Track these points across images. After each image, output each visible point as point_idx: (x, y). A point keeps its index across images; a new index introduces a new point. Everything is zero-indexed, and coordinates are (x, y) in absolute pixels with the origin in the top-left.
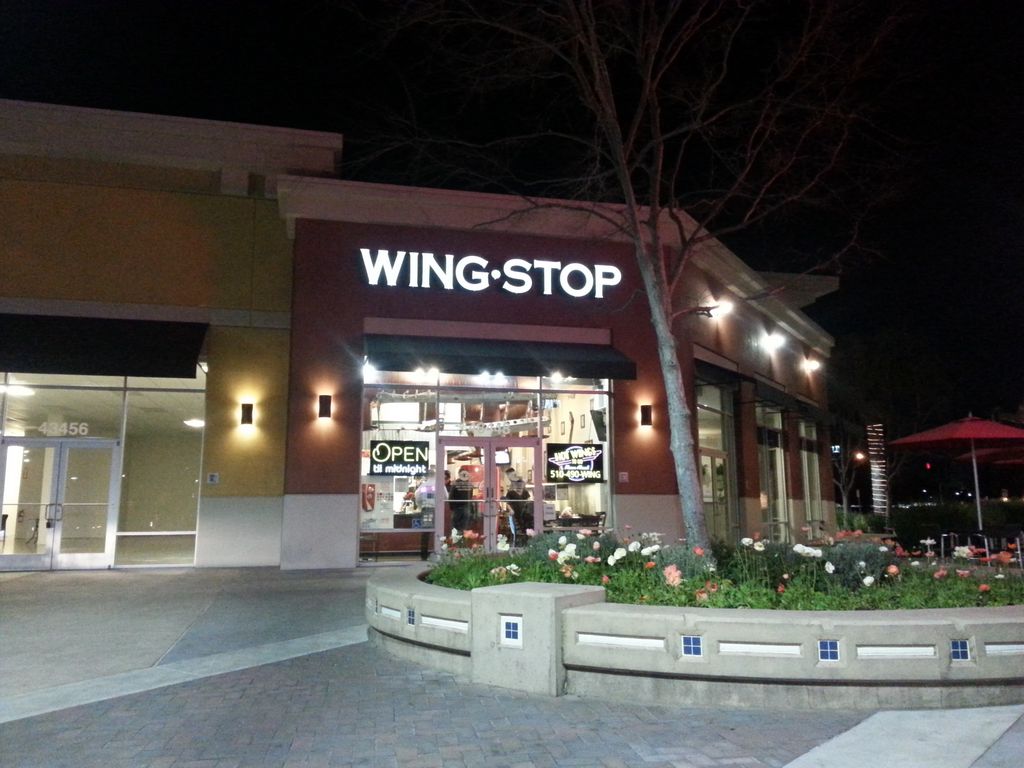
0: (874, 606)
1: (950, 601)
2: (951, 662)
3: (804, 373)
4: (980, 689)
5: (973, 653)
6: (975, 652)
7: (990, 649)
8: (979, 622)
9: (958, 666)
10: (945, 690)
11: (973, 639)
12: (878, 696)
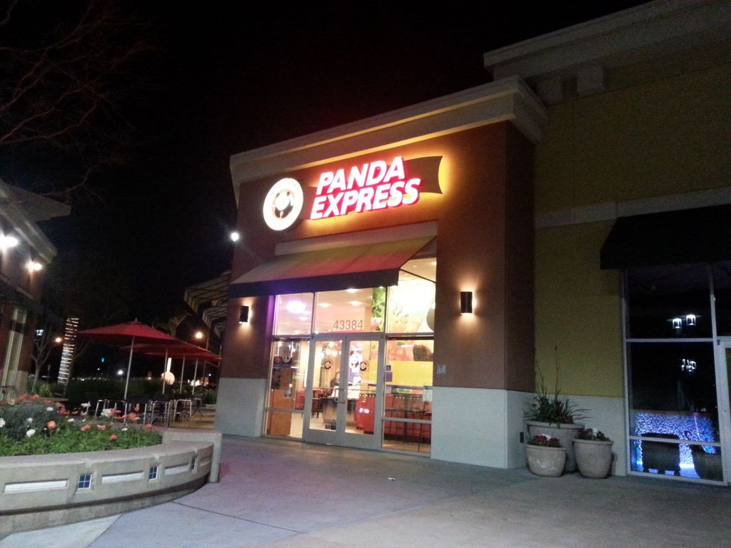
0: (31, 452)
1: (88, 447)
2: (76, 490)
3: (27, 271)
4: (92, 508)
5: (93, 483)
6: (95, 483)
7: (105, 479)
8: (102, 461)
9: (81, 492)
10: (66, 511)
11: (95, 473)
12: (14, 522)
